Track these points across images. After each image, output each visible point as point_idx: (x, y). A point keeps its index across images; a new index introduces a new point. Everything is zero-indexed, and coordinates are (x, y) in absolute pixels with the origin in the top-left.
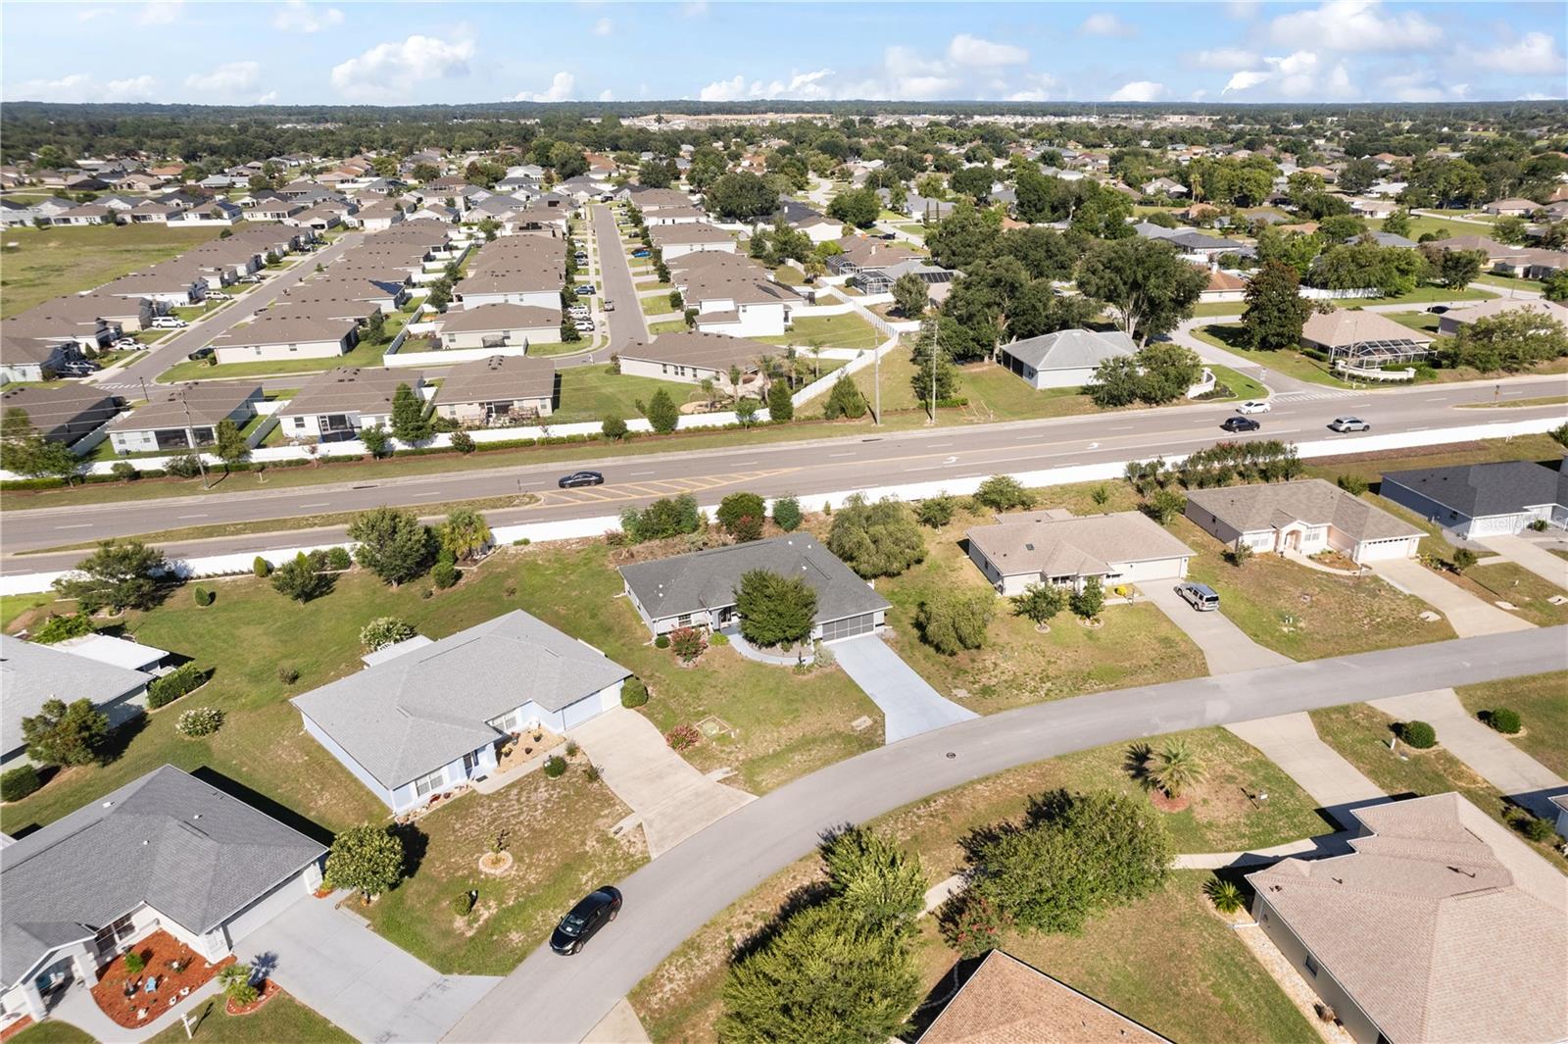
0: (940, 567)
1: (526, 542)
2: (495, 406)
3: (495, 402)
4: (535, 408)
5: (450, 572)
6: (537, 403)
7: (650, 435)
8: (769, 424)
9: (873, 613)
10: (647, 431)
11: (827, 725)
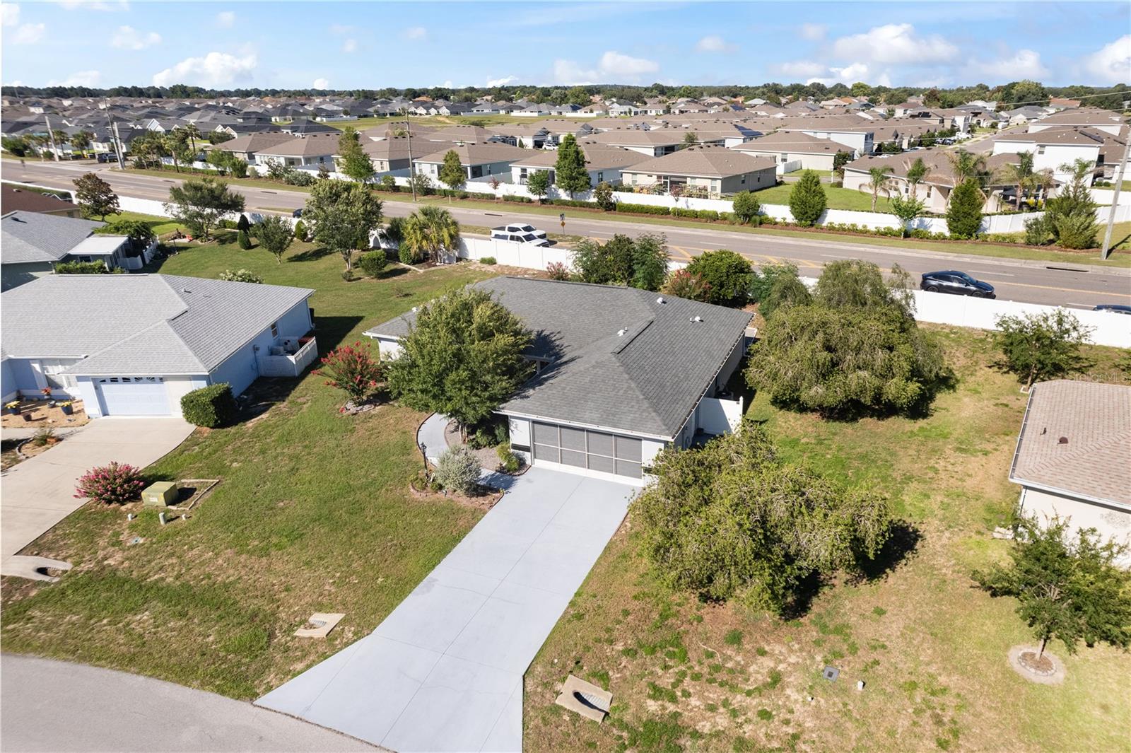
1: (492, 262)
2: (671, 182)
3: (671, 176)
4: (705, 189)
5: (374, 260)
6: (708, 183)
7: (787, 225)
8: (940, 238)
9: (640, 439)
10: (784, 219)
11: (287, 590)
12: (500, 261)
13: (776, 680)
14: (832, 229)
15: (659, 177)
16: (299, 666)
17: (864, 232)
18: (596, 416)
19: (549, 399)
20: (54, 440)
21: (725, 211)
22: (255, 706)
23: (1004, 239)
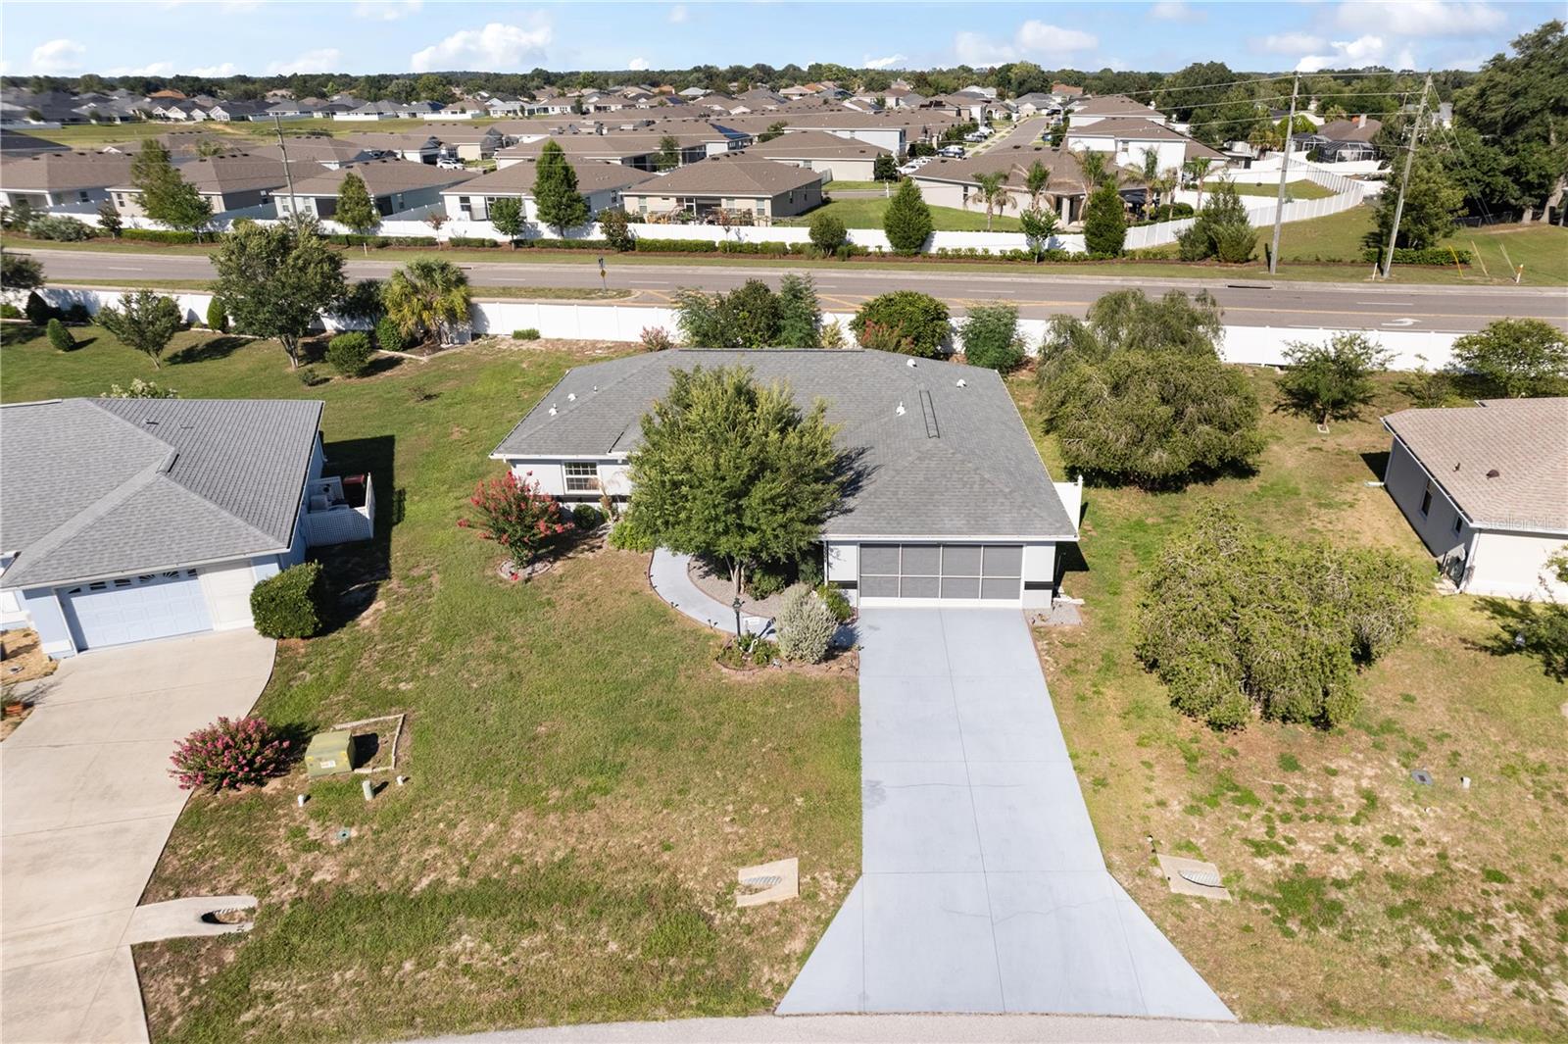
0: (1296, 492)
1: (533, 335)
2: (697, 205)
3: (697, 198)
4: (749, 212)
5: (354, 347)
6: (752, 205)
7: (884, 255)
8: (1078, 259)
9: (1019, 546)
10: (880, 247)
11: (668, 848)
12: (544, 334)
13: (1371, 800)
14: (944, 257)
15: (680, 200)
16: (796, 945)
17: (986, 259)
18: (960, 523)
19: (882, 510)
20: (18, 708)
21: (795, 241)
22: (783, 1016)
23: (1155, 255)
